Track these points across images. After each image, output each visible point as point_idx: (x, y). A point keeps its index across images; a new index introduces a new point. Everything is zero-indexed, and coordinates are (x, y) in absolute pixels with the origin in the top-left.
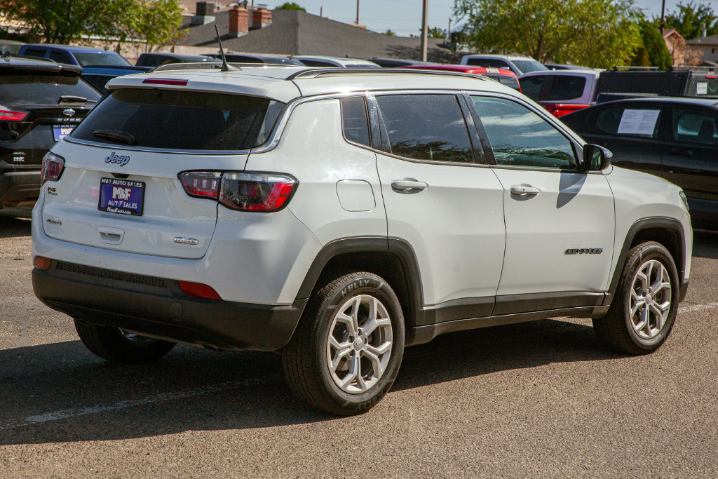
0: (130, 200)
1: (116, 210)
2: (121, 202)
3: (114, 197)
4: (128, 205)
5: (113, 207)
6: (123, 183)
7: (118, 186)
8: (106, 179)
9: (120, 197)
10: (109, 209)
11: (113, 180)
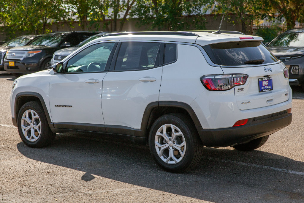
0: (268, 85)
1: (266, 90)
2: (265, 87)
3: (263, 85)
4: (267, 87)
5: (264, 90)
6: (266, 79)
7: (264, 81)
8: (261, 79)
9: (265, 85)
10: (263, 90)
11: (263, 78)
